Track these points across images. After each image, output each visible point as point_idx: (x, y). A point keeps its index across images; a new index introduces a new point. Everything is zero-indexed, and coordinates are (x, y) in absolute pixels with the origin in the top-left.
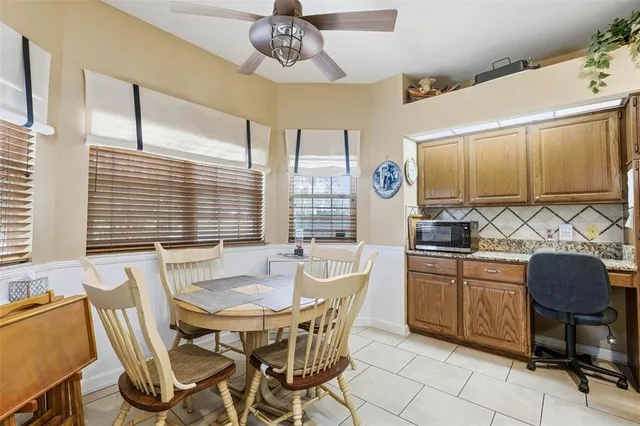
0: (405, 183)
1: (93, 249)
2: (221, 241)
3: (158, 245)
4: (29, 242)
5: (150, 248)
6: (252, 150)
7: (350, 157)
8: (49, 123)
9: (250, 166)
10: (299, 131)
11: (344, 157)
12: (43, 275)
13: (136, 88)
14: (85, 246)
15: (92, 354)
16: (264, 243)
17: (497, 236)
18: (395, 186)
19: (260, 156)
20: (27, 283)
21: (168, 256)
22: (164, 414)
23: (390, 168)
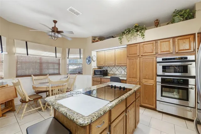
0: (92, 61)
1: (17, 76)
2: (48, 74)
3: (32, 75)
4: (3, 75)
5: (30, 76)
6: (57, 54)
7: (81, 55)
8: (7, 52)
9: (56, 57)
10: (69, 49)
11: (79, 55)
12: (6, 81)
13: (26, 42)
14: (16, 76)
15: (17, 96)
16: (61, 75)
17: (112, 73)
18: (90, 62)
19: (59, 55)
20: (3, 83)
21: (34, 78)
22: (27, 103)
23: (90, 57)
